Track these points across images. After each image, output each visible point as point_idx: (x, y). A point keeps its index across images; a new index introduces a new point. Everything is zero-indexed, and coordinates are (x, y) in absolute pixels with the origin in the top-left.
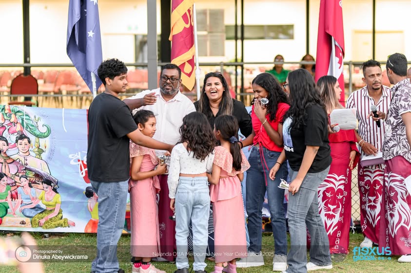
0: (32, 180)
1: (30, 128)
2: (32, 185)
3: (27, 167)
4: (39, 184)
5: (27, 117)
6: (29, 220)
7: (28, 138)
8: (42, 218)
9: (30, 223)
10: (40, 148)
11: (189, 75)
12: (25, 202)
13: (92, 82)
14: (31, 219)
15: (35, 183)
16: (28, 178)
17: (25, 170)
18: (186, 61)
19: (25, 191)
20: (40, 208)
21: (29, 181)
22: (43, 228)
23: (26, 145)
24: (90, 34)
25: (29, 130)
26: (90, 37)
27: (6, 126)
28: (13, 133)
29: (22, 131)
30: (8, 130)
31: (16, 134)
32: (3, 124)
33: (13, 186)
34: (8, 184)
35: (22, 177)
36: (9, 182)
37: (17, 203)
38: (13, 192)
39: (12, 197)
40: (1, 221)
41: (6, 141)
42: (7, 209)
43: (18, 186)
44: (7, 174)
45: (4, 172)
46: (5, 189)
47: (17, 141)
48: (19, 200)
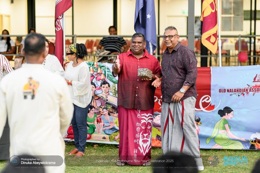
0: (110, 110)
1: (110, 77)
2: (111, 114)
3: (108, 102)
4: (115, 113)
5: (108, 70)
7: (108, 84)
8: (116, 135)
9: (109, 139)
10: (116, 90)
11: (214, 44)
12: (106, 125)
13: (150, 48)
14: (109, 136)
15: (112, 112)
16: (108, 110)
17: (106, 104)
18: (212, 35)
19: (106, 118)
20: (115, 129)
21: (109, 111)
22: (117, 142)
23: (107, 88)
24: (148, 16)
25: (109, 78)
26: (148, 18)
27: (95, 76)
28: (99, 80)
29: (104, 79)
30: (96, 78)
31: (101, 81)
32: (93, 74)
33: (98, 114)
34: (95, 113)
35: (104, 108)
36: (96, 111)
37: (100, 125)
38: (98, 118)
39: (98, 121)
40: (90, 136)
41: (95, 85)
42: (94, 129)
43: (101, 115)
44: (95, 107)
45: (92, 105)
46: (93, 116)
47: (101, 85)
48: (102, 124)
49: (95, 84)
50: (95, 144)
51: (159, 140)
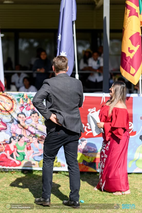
2: (40, 142)
6: (37, 162)
7: (38, 113)
9: (38, 165)
11: (133, 75)
12: (35, 152)
14: (39, 162)
15: (41, 141)
16: (37, 138)
19: (36, 145)
23: (36, 117)
27: (25, 106)
28: (29, 110)
29: (34, 109)
30: (26, 108)
31: (30, 110)
32: (22, 105)
33: (28, 142)
34: (25, 141)
35: (33, 137)
36: (26, 140)
37: (30, 153)
38: (28, 146)
39: (28, 149)
40: (21, 163)
41: (25, 115)
42: (24, 156)
43: (31, 143)
44: (24, 135)
45: (22, 134)
46: (23, 144)
47: (31, 115)
48: (31, 151)
49: (25, 113)
50: (25, 171)
51: (85, 165)
